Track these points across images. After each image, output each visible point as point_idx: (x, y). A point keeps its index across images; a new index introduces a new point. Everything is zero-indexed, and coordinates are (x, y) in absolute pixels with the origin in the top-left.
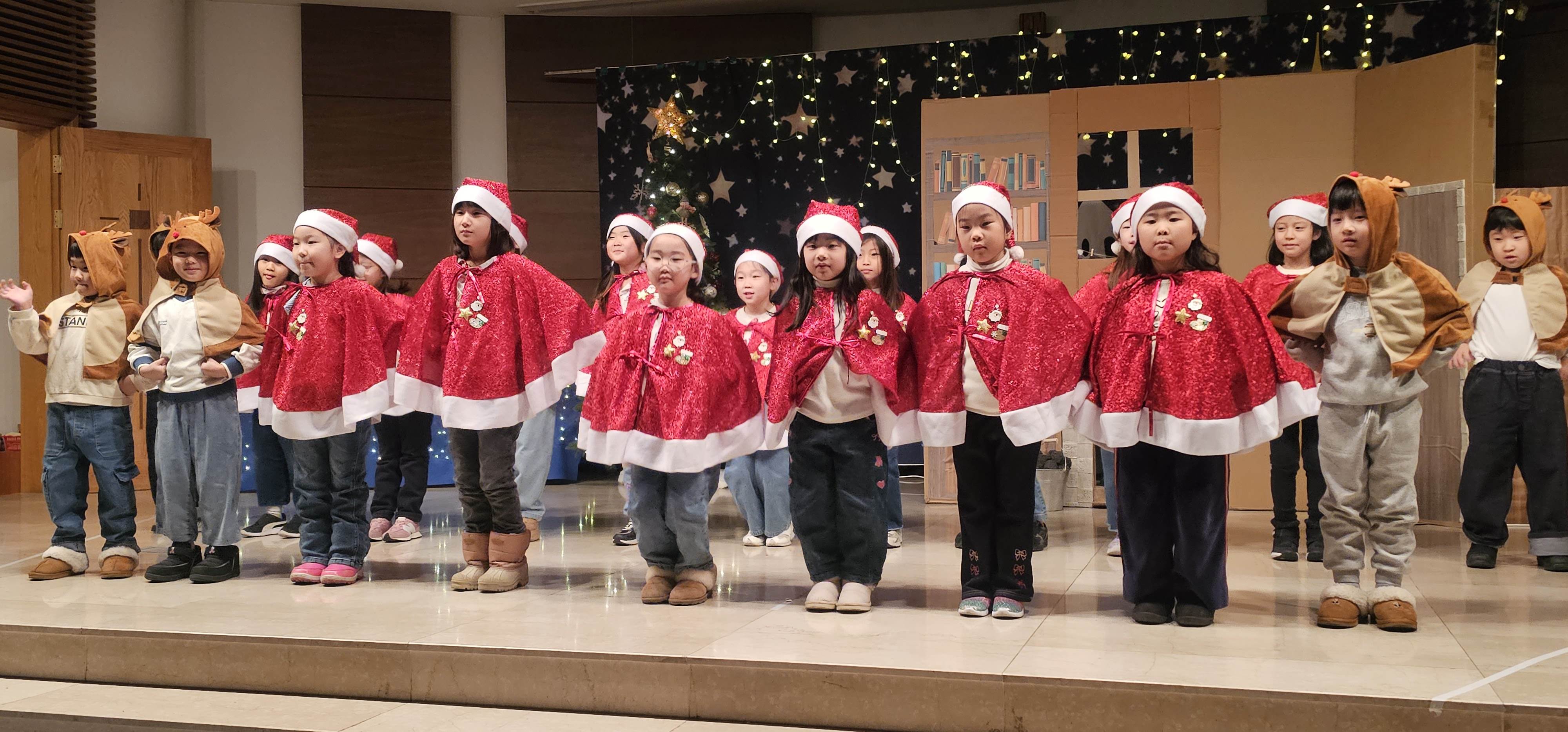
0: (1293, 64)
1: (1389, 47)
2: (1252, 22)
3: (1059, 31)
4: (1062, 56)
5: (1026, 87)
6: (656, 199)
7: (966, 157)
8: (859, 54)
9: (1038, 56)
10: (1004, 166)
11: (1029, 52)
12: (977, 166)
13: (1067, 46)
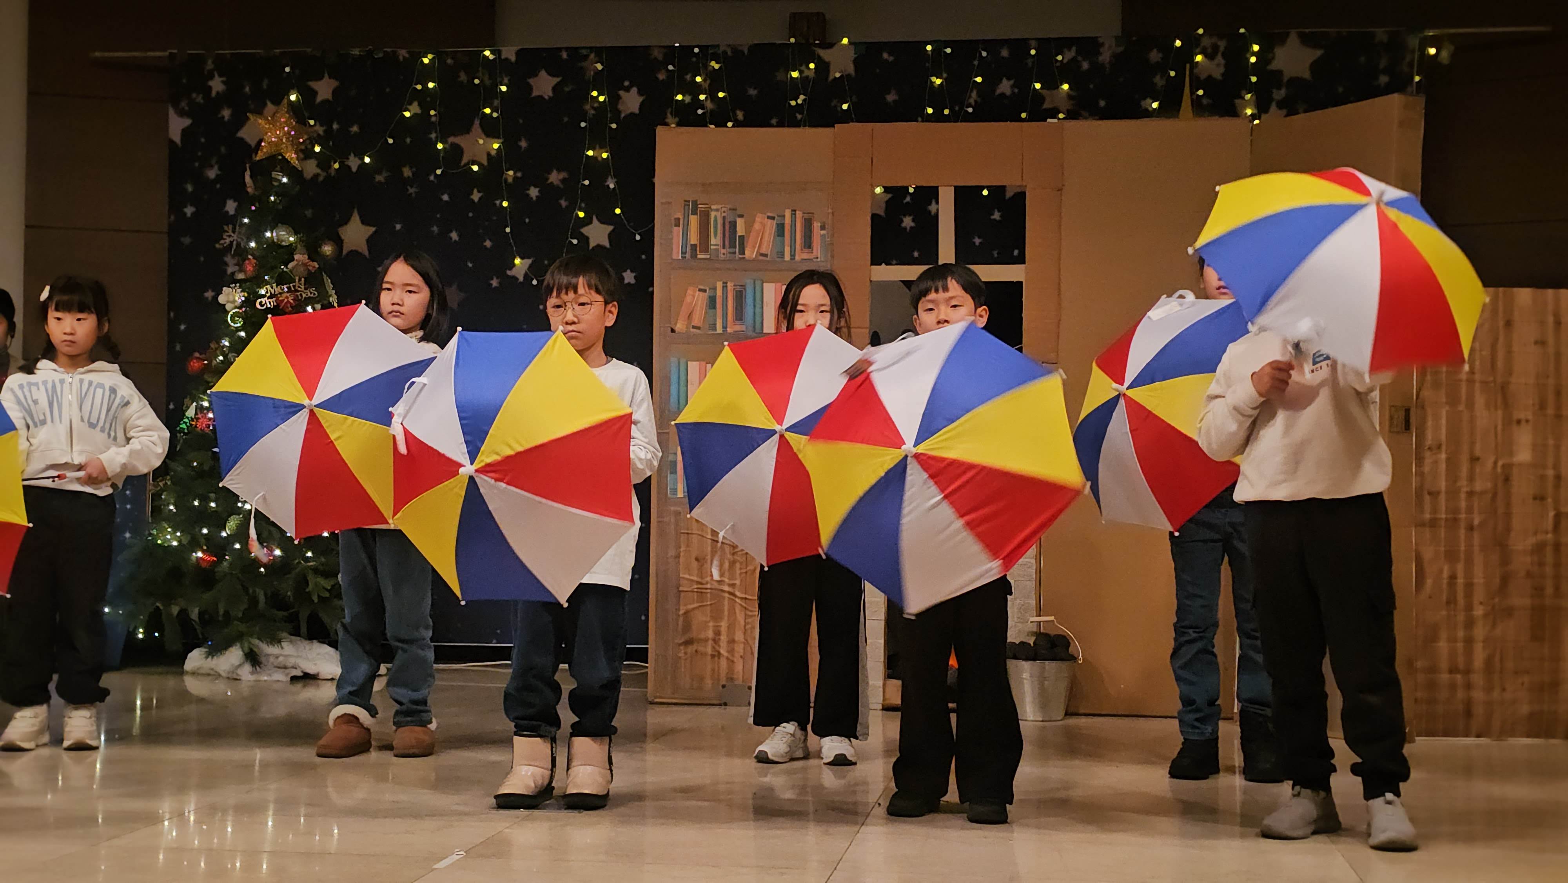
0: (1155, 105)
1: (1279, 88)
2: (1102, 45)
3: (845, 41)
4: (849, 75)
5: (799, 117)
6: (257, 248)
7: (717, 210)
8: (565, 55)
9: (815, 72)
10: (771, 226)
11: (803, 68)
12: (733, 225)
13: (856, 62)
